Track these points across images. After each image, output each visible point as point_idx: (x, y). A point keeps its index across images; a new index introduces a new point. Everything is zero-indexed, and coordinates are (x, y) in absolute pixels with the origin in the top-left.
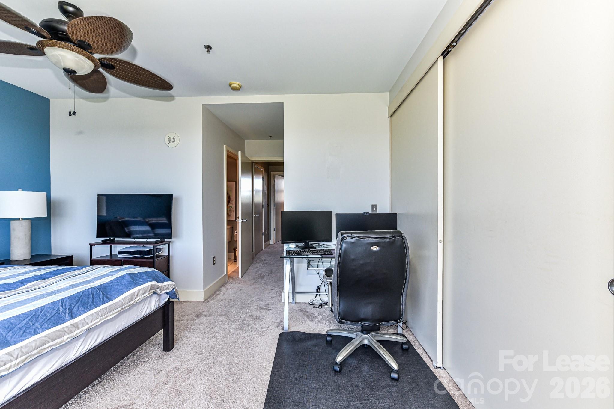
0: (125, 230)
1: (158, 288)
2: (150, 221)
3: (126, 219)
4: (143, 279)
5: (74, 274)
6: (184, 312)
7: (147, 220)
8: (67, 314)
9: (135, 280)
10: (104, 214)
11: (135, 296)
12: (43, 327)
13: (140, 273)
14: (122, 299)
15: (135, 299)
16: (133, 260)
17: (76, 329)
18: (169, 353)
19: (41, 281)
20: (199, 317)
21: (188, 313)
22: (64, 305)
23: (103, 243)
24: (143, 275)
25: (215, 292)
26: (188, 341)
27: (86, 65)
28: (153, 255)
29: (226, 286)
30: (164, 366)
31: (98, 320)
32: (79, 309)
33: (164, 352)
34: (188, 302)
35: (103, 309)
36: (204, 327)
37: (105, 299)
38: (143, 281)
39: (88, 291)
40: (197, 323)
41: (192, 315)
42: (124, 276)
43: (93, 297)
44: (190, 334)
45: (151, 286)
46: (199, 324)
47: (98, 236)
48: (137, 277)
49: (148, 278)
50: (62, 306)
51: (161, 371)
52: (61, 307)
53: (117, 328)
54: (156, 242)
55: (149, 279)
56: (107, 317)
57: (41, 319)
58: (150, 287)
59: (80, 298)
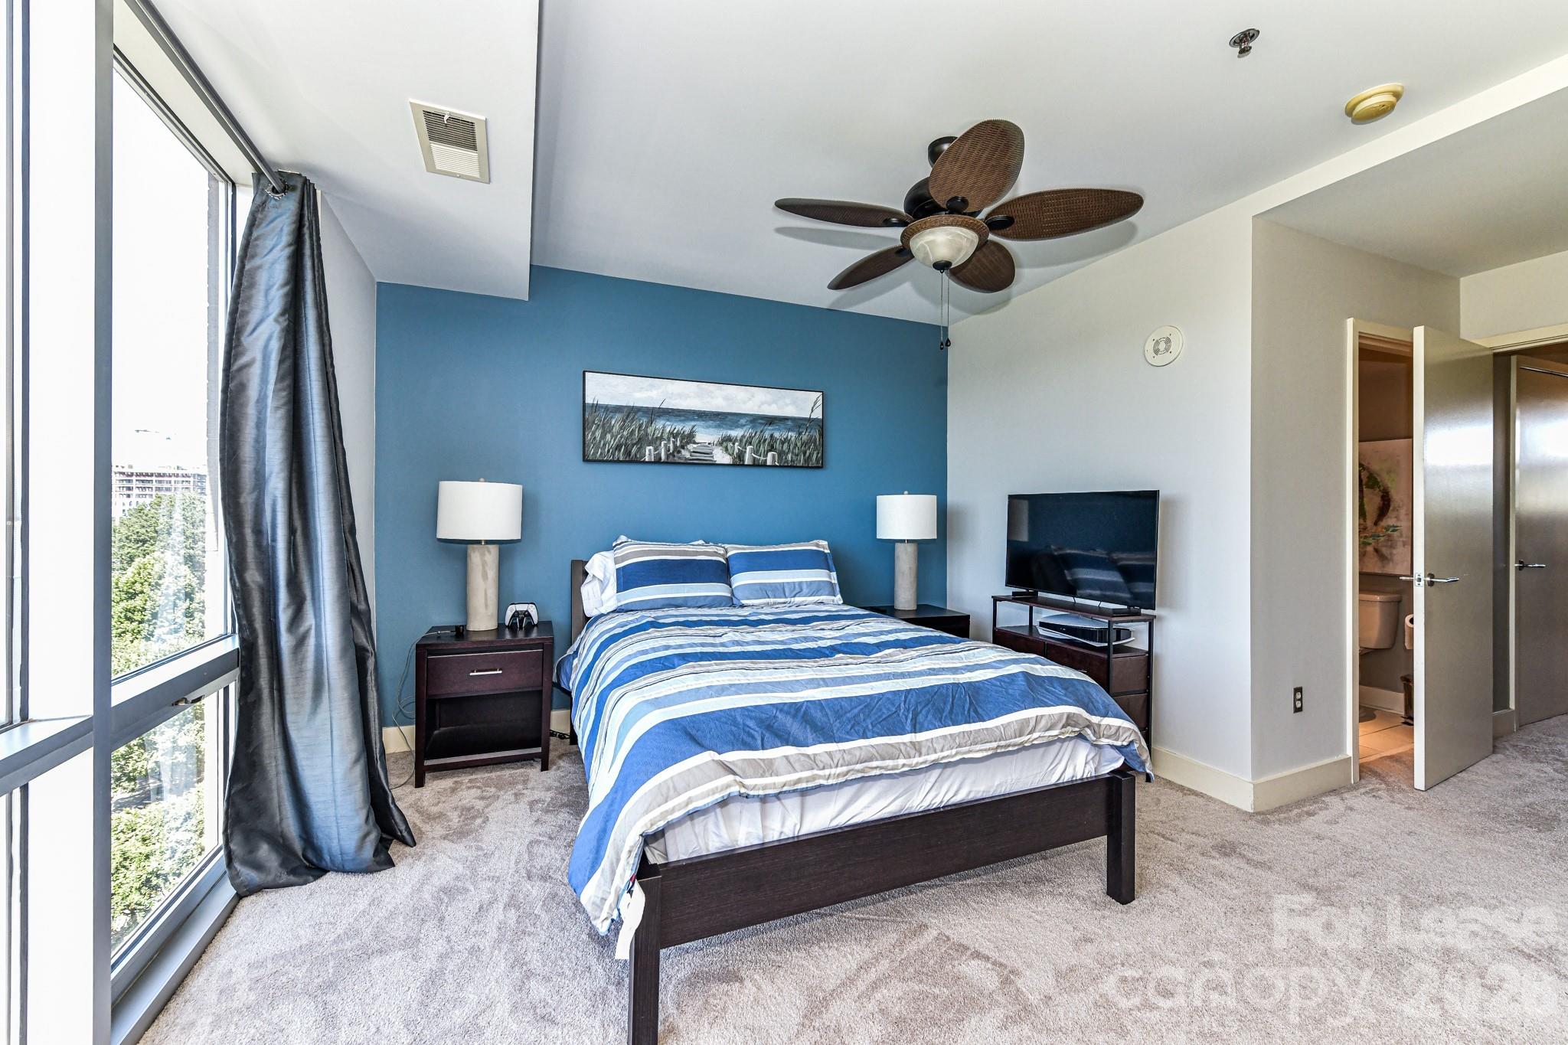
0: (1064, 576)
1: (1088, 726)
2: (1122, 559)
3: (1068, 551)
4: (1053, 693)
5: (945, 649)
6: (1184, 819)
7: (1115, 556)
8: (909, 721)
9: (1035, 691)
10: (1024, 537)
11: (1030, 728)
12: (875, 729)
13: (1051, 679)
14: (1002, 725)
15: (1029, 736)
16: (1066, 646)
17: (917, 755)
18: (1120, 907)
19: (899, 651)
20: (1226, 855)
21: (1196, 828)
22: (907, 701)
23: (1016, 598)
24: (1055, 685)
25: (1299, 803)
26: (1175, 906)
27: (964, 242)
28: (1106, 644)
29: (1346, 795)
30: (1100, 932)
31: (954, 751)
32: (927, 717)
33: (1109, 898)
34: (1202, 796)
35: (964, 732)
36: (1235, 891)
37: (972, 714)
38: (1053, 698)
39: (947, 689)
40: (1214, 867)
41: (1206, 840)
42: (1014, 675)
43: (953, 703)
44: (1187, 891)
45: (1069, 716)
46: (1221, 875)
47: (1010, 582)
48: (1041, 686)
49: (1065, 695)
50: (905, 702)
51: (1091, 941)
52: (902, 705)
53: (996, 783)
54: (1116, 613)
55: (1065, 698)
56: (970, 751)
57: (875, 714)
58: (1065, 717)
59: (933, 697)
